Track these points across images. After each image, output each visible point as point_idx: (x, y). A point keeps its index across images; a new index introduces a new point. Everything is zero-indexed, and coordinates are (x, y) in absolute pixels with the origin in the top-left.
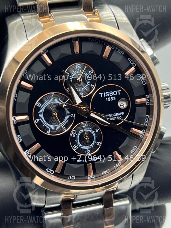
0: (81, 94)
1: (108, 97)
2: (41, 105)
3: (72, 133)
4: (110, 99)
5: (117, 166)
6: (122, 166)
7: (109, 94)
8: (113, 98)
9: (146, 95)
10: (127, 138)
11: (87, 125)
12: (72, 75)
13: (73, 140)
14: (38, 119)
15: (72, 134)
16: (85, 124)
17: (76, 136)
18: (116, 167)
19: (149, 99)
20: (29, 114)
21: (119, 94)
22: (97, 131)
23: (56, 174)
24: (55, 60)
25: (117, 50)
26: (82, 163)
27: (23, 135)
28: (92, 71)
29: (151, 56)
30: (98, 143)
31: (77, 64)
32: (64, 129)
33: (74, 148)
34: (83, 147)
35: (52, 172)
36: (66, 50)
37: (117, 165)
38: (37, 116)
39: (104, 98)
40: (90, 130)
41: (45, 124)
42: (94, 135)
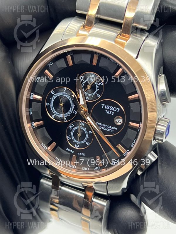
1: (108, 110)
2: (55, 94)
3: (70, 125)
4: (109, 112)
7: (110, 108)
8: (112, 113)
11: (84, 125)
12: (85, 80)
13: (69, 131)
14: (49, 103)
15: (70, 127)
16: (82, 123)
17: (72, 129)
18: (95, 169)
20: (44, 96)
21: (118, 111)
22: (90, 133)
23: (47, 151)
24: (75, 63)
26: (69, 152)
27: (35, 110)
28: (102, 84)
30: (87, 143)
31: (92, 73)
32: (65, 119)
33: (68, 138)
34: (75, 140)
36: (86, 59)
37: (96, 167)
38: (49, 101)
39: (104, 109)
40: (84, 130)
41: (53, 109)
42: (87, 135)
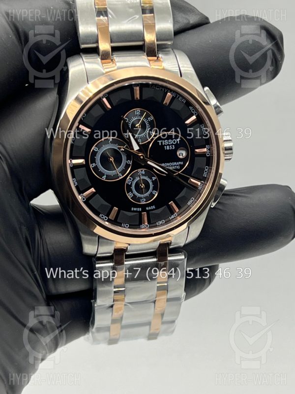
0: (139, 140)
1: (166, 146)
2: (98, 150)
3: (128, 180)
4: (168, 147)
5: (173, 217)
6: (178, 217)
8: (172, 147)
9: (207, 146)
10: (185, 189)
11: (144, 173)
12: (130, 121)
13: (129, 187)
14: (94, 164)
16: (141, 171)
17: (132, 183)
18: (171, 218)
19: (209, 149)
20: (86, 158)
21: (179, 143)
22: (154, 180)
23: (109, 221)
24: (114, 105)
25: (179, 97)
26: (136, 211)
27: (79, 179)
28: (151, 118)
29: (214, 105)
30: (154, 192)
31: (137, 110)
32: (120, 175)
33: (129, 196)
34: (138, 195)
35: (106, 218)
36: (126, 95)
38: (93, 161)
39: (163, 146)
40: (146, 178)
41: (101, 169)
42: (151, 183)
